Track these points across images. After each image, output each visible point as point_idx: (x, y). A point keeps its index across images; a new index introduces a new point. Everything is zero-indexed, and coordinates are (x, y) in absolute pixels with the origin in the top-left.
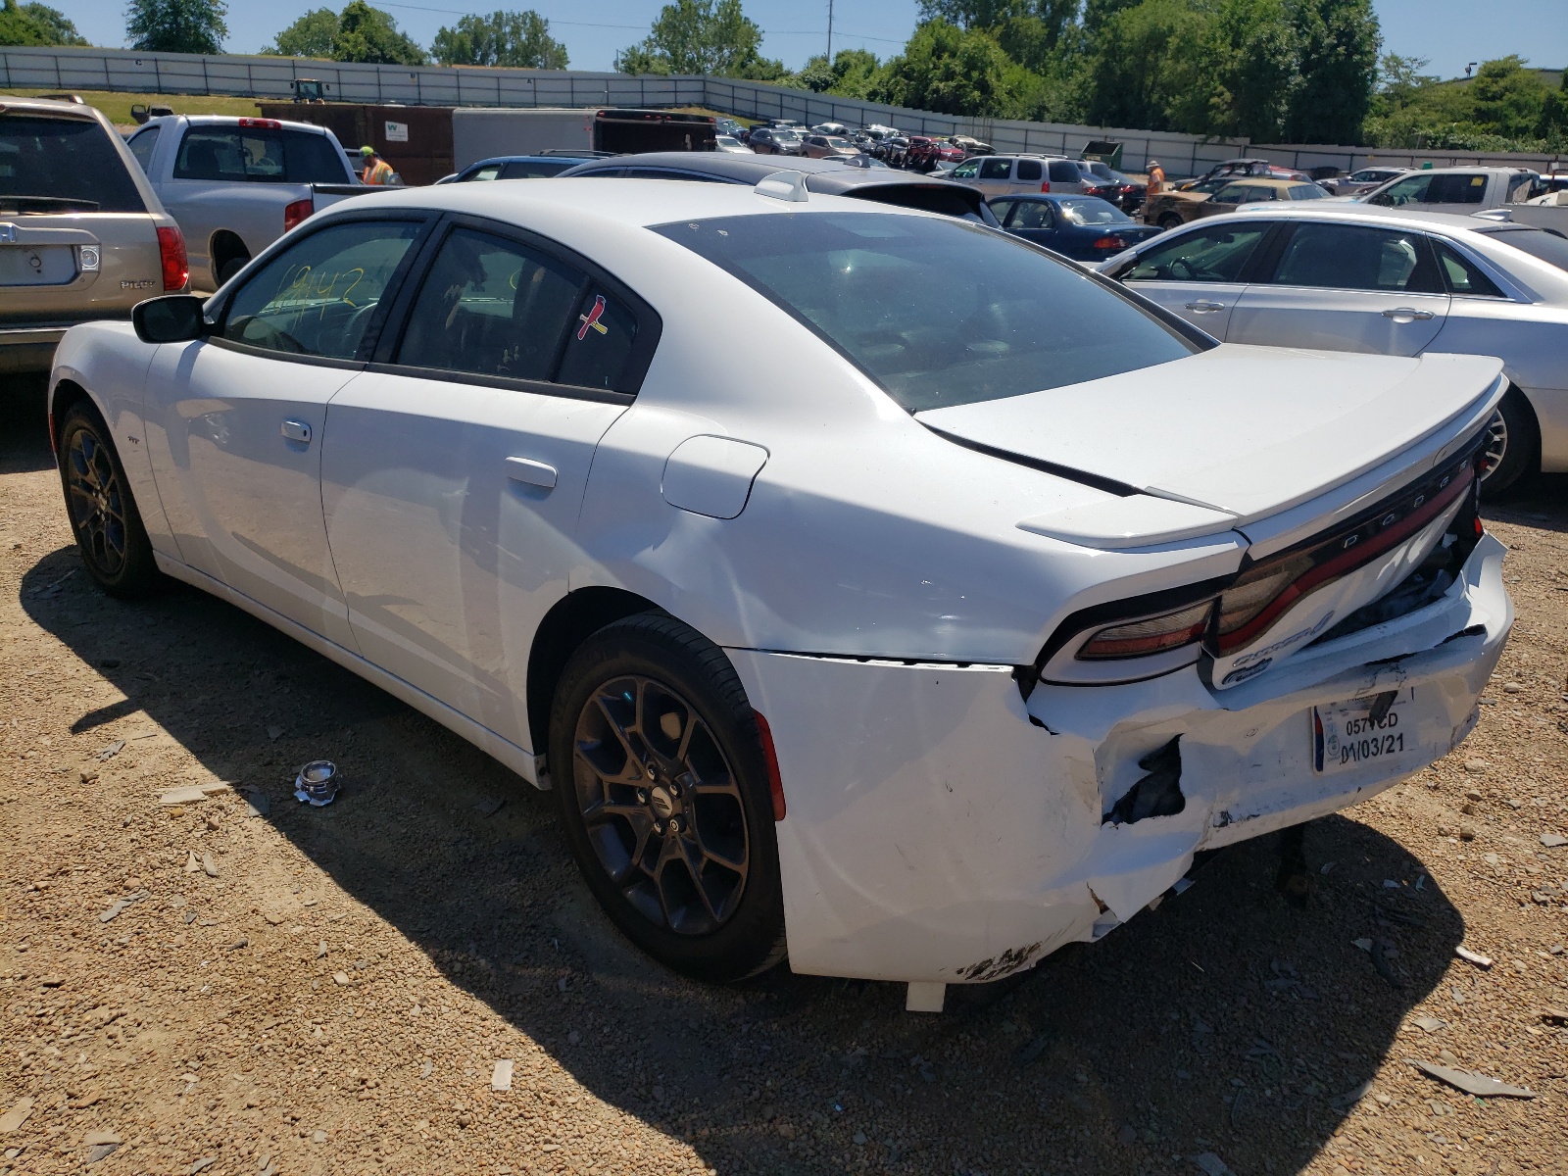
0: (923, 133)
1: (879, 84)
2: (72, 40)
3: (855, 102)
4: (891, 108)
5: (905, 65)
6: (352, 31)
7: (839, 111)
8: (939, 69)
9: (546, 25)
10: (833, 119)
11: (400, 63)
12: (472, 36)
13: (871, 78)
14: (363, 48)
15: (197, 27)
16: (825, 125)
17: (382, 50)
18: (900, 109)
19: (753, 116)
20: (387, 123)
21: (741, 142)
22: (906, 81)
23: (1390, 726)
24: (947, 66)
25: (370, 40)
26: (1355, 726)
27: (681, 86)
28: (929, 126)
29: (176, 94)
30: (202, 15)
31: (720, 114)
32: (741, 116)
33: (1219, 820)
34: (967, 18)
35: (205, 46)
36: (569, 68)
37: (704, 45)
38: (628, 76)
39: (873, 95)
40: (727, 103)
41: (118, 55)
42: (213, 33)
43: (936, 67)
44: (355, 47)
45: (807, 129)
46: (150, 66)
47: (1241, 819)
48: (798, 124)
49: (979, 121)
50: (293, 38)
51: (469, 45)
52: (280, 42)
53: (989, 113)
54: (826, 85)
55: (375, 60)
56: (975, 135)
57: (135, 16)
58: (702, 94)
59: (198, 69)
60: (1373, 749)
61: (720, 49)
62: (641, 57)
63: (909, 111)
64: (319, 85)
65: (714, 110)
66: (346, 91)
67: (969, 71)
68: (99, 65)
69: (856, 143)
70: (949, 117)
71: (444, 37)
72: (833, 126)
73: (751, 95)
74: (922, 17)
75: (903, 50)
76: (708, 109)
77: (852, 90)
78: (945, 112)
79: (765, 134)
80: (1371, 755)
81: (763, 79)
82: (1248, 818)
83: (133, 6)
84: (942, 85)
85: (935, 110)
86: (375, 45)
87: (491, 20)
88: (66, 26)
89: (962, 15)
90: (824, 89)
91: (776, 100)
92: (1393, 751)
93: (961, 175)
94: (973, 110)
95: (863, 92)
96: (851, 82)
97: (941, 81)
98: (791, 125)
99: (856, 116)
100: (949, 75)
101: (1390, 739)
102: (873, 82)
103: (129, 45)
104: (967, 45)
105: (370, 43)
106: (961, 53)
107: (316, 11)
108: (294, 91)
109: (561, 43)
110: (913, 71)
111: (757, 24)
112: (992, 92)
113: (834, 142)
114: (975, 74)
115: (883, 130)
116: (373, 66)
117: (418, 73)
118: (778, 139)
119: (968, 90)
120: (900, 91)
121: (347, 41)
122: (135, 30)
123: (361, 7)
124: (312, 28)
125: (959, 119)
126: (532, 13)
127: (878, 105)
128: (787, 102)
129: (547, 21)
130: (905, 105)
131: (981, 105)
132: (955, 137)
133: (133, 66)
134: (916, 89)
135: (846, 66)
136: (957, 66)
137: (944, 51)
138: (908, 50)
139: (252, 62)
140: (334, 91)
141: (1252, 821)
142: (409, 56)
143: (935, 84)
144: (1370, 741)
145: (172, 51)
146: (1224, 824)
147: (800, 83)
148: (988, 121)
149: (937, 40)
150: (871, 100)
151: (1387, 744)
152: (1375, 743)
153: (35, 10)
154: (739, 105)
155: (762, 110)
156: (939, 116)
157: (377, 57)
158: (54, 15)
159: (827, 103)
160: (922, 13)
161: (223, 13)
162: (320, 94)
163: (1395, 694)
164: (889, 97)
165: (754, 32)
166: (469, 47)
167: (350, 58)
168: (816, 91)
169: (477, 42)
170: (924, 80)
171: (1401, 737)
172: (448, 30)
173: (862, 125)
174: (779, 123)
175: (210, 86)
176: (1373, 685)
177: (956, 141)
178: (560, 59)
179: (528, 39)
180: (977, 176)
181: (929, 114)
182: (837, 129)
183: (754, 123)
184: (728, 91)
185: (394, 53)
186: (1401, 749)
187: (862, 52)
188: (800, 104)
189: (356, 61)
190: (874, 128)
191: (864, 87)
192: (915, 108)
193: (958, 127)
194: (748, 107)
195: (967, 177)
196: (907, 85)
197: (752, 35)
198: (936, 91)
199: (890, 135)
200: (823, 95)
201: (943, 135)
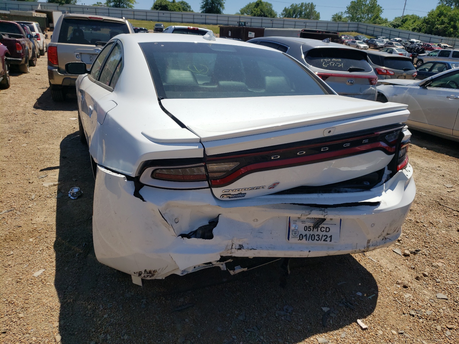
0: (430, 42)
1: (417, 26)
2: (190, 11)
3: (407, 32)
4: (420, 34)
5: (427, 20)
6: (257, 8)
7: (401, 35)
8: (439, 21)
9: (315, 7)
10: (399, 37)
11: (268, 17)
12: (294, 10)
13: (414, 24)
14: (259, 13)
15: (217, 6)
16: (395, 39)
17: (264, 13)
18: (423, 34)
19: (372, 35)
20: (249, 32)
21: (365, 43)
22: (426, 25)
23: (326, 231)
24: (442, 20)
25: (261, 10)
26: (309, 228)
27: (351, 25)
28: (432, 40)
29: (209, 25)
30: (219, 3)
31: (361, 34)
32: (368, 35)
33: (238, 247)
34: (456, 5)
35: (218, 12)
36: (320, 19)
37: (363, 13)
38: (334, 22)
39: (414, 30)
40: (364, 31)
41: (197, 14)
42: (221, 8)
43: (438, 20)
44: (257, 12)
45: (389, 40)
46: (204, 17)
47: (248, 249)
48: (386, 38)
49: (451, 38)
50: (244, 10)
51: (292, 12)
52: (241, 11)
53: (455, 36)
54: (398, 26)
55: (261, 16)
56: (449, 43)
57: (203, 4)
58: (357, 28)
59: (216, 18)
60: (316, 238)
61: (368, 15)
62: (339, 16)
63: (426, 35)
64: (245, 23)
65: (360, 33)
66: (253, 24)
67: (450, 22)
68: (192, 17)
69: (404, 44)
70: (440, 37)
71: (285, 10)
72: (398, 39)
73: (372, 29)
74: (439, 4)
75: (427, 14)
76: (358, 32)
77: (407, 28)
78: (439, 35)
79: (373, 41)
80: (315, 240)
81: (379, 24)
82: (251, 249)
83: (202, 1)
84: (439, 27)
85: (435, 34)
86: (262, 12)
87: (300, 5)
88: (189, 7)
89: (454, 4)
90: (397, 27)
91: (380, 30)
92: (327, 241)
93: (432, 55)
94: (450, 35)
95: (411, 28)
96: (407, 25)
97: (439, 25)
98: (384, 38)
99: (407, 36)
100: (443, 23)
101: (326, 237)
102: (415, 25)
103: (200, 12)
104: (451, 13)
105: (261, 11)
106: (448, 16)
107: (251, 3)
108: (238, 24)
109: (318, 12)
110: (430, 21)
111: (381, 6)
112: (458, 29)
113: (396, 44)
114: (452, 23)
115: (415, 40)
116: (260, 18)
117: (273, 20)
118: (377, 43)
119: (449, 28)
120: (424, 28)
121: (255, 11)
122: (203, 8)
123: (260, 1)
124: (250, 7)
125: (444, 38)
126: (312, 3)
127: (415, 32)
128: (384, 31)
129: (315, 5)
130: (426, 33)
131: (453, 33)
132: (440, 44)
133: (200, 17)
134: (430, 27)
135: (406, 20)
136: (446, 20)
137: (442, 15)
138: (429, 15)
139: (229, 16)
140: (249, 24)
141: (253, 250)
142: (271, 15)
143: (437, 26)
144: (316, 235)
145: (210, 13)
146: (240, 249)
147: (390, 25)
148: (454, 39)
149: (440, 11)
150: (413, 31)
151: (324, 238)
152: (318, 236)
153: (183, 3)
154: (368, 32)
155: (375, 33)
156: (437, 36)
157: (263, 15)
158: (186, 4)
159: (397, 32)
160: (439, 3)
161: (224, 3)
162: (245, 25)
163: (324, 220)
164: (420, 30)
165: (380, 9)
166: (292, 13)
167: (255, 16)
168: (395, 28)
169: (294, 12)
170: (433, 24)
171: (331, 236)
172: (287, 8)
173: (409, 39)
174: (380, 38)
175: (218, 23)
176: (310, 214)
177: (440, 45)
178: (318, 17)
179: (309, 11)
180: (437, 56)
181: (433, 36)
182: (399, 40)
183: (372, 37)
184: (365, 27)
185: (267, 14)
186: (331, 241)
187: (412, 15)
188: (388, 32)
189: (257, 16)
190: (412, 40)
191: (411, 26)
192: (428, 34)
193: (443, 40)
194: (371, 32)
195: (434, 56)
196: (426, 26)
197: (380, 10)
198: (437, 28)
199: (417, 42)
200: (396, 29)
201: (436, 43)
